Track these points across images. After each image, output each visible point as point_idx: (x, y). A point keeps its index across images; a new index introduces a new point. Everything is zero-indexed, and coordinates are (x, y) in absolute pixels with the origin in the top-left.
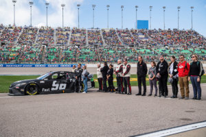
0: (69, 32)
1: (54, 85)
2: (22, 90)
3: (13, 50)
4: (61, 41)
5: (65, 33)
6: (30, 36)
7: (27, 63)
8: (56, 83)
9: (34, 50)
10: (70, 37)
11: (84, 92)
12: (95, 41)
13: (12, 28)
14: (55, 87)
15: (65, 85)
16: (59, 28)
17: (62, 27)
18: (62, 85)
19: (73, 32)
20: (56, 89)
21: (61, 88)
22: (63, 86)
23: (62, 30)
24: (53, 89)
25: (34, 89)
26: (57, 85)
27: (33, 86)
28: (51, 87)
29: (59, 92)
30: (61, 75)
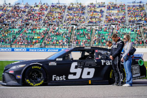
0: (103, 9)
1: (72, 70)
2: (19, 77)
3: (38, 31)
4: (94, 20)
5: (98, 10)
6: (57, 15)
7: (53, 47)
8: (76, 67)
9: (61, 31)
10: (105, 14)
11: (127, 85)
12: (138, 18)
13: (37, 6)
14: (75, 74)
15: (92, 71)
16: (92, 4)
17: (94, 3)
18: (86, 70)
19: (109, 8)
20: (77, 77)
21: (85, 76)
22: (89, 73)
23: (94, 7)
24: (71, 77)
25: (39, 76)
26: (79, 71)
27: (36, 71)
28: (68, 73)
29: (81, 82)
30: (86, 54)
